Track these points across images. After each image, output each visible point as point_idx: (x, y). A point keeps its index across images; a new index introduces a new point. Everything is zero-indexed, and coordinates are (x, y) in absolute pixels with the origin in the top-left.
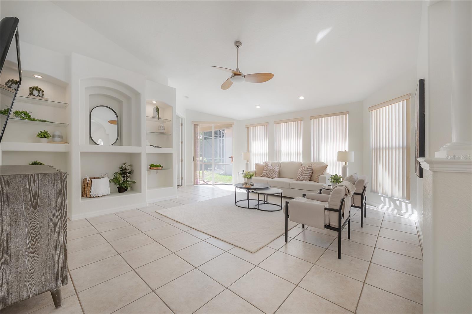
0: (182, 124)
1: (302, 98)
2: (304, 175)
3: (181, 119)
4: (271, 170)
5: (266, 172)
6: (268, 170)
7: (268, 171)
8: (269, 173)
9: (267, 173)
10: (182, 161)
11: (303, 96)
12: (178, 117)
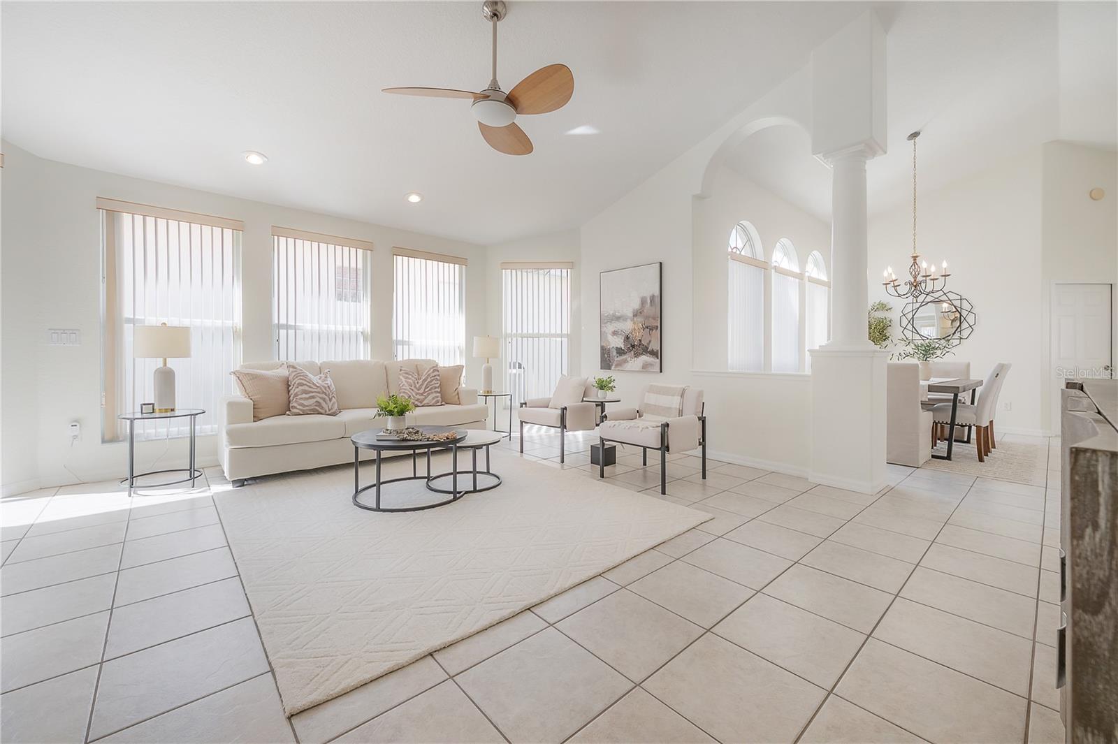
1: (414, 199)
2: (433, 391)
4: (328, 389)
5: (313, 397)
6: (319, 390)
7: (319, 393)
8: (324, 400)
9: (318, 399)
11: (418, 194)
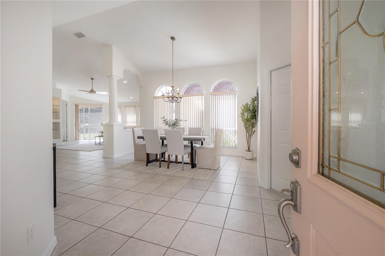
0: (66, 105)
3: (66, 101)
10: (67, 126)
12: (63, 101)
